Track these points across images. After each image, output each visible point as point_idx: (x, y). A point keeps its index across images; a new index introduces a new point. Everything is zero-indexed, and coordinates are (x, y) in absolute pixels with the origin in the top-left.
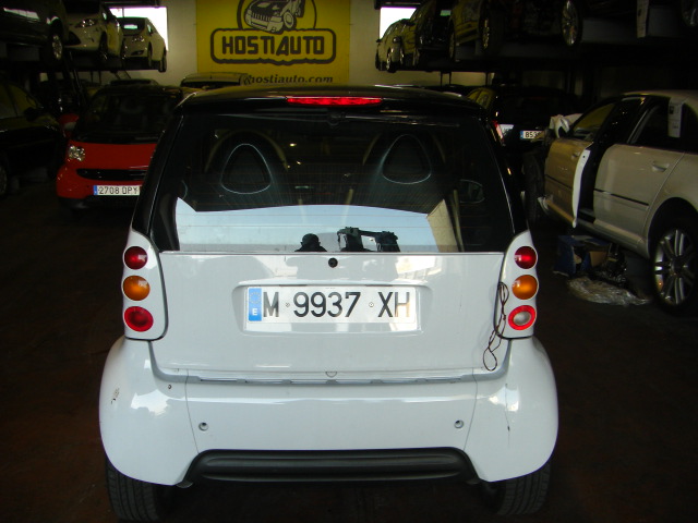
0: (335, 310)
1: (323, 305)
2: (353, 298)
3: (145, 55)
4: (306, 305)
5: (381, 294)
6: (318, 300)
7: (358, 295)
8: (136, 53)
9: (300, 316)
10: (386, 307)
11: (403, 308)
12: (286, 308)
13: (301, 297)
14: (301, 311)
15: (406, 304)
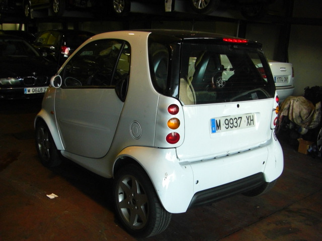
0: (236, 125)
2: (240, 119)
4: (228, 124)
5: (247, 117)
6: (231, 121)
9: (227, 128)
10: (248, 122)
11: (252, 122)
12: (223, 126)
13: (227, 121)
14: (227, 126)
15: (253, 120)
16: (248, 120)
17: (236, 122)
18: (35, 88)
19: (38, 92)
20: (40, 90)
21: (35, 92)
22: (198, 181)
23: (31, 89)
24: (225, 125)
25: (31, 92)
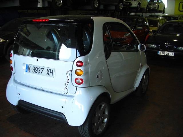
0: (39, 72)
1: (37, 70)
2: (42, 69)
3: (156, 9)
4: (34, 70)
5: (47, 69)
6: (36, 69)
7: (43, 69)
8: (154, 8)
9: (34, 72)
10: (48, 73)
11: (51, 74)
12: (31, 70)
13: (34, 68)
14: (34, 71)
15: (52, 73)
16: (48, 71)
17: (39, 70)
18: (164, 52)
19: (165, 55)
20: (167, 54)
21: (164, 55)
22: (19, 94)
23: (162, 52)
24: (33, 70)
25: (162, 54)
